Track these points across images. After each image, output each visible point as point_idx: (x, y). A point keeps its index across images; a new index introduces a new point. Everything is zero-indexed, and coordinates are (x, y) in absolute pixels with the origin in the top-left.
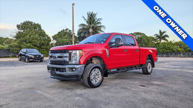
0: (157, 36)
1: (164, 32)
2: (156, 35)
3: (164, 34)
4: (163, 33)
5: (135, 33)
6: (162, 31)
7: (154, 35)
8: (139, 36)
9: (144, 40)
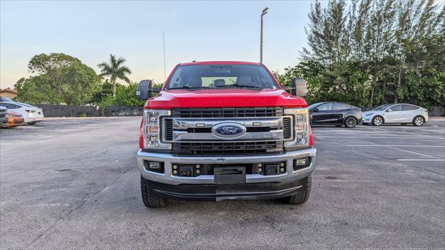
0: (107, 68)
1: (120, 61)
2: (103, 65)
3: (121, 66)
4: (119, 63)
5: (54, 55)
6: (117, 59)
7: (100, 65)
8: (68, 64)
9: (81, 75)
